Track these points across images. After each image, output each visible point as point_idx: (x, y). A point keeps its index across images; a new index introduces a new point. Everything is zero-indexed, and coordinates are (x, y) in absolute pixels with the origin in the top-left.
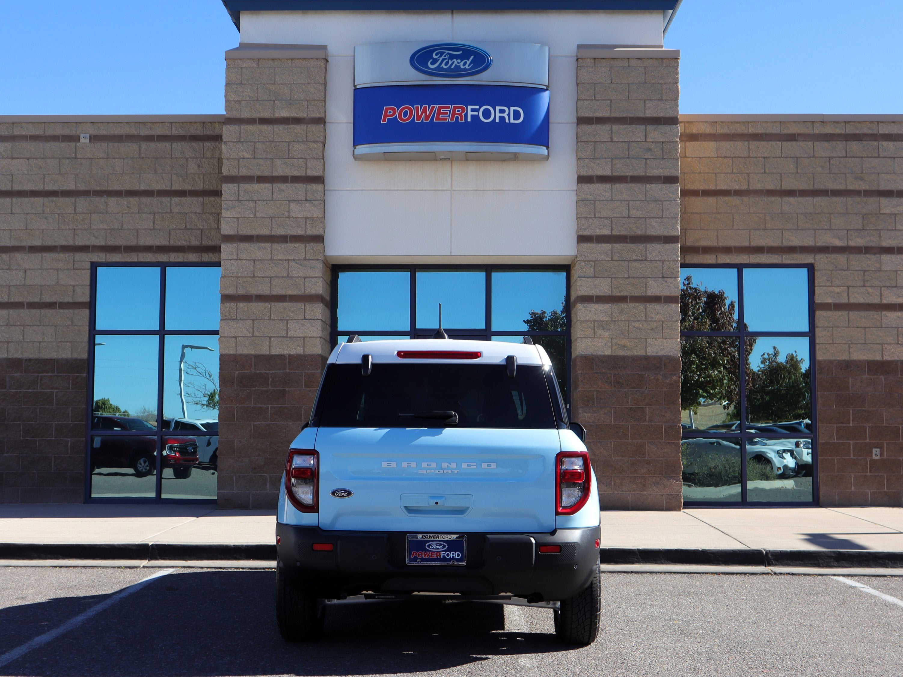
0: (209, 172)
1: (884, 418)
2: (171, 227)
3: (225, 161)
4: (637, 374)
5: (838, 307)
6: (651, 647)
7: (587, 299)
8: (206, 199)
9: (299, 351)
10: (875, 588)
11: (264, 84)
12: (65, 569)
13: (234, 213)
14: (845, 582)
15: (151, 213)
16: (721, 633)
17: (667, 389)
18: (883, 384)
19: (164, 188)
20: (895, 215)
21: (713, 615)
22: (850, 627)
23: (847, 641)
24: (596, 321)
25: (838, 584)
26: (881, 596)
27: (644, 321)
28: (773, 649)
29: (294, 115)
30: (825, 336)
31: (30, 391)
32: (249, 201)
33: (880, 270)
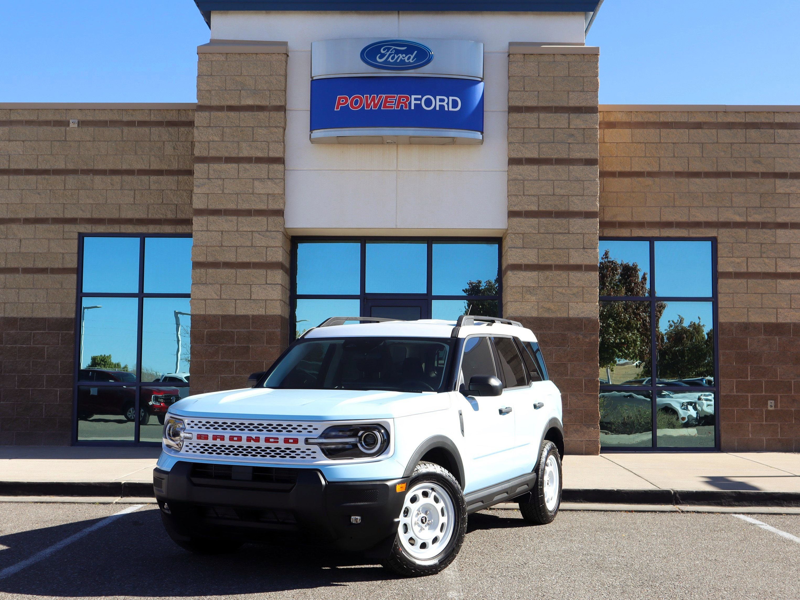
0: (183, 154)
1: (778, 373)
2: (149, 202)
3: (196, 144)
4: (560, 333)
5: (738, 275)
6: (569, 581)
7: (516, 267)
8: (181, 178)
9: (262, 312)
10: (772, 526)
11: (232, 76)
12: (45, 505)
13: (204, 190)
14: (745, 520)
15: (131, 190)
16: (634, 567)
17: (586, 347)
18: (778, 344)
19: (143, 167)
20: (789, 194)
21: (627, 550)
22: (752, 562)
23: (750, 576)
24: (524, 286)
25: (739, 521)
26: (778, 533)
27: (567, 287)
28: (682, 582)
29: (258, 103)
30: (726, 301)
31: (24, 346)
32: (218, 179)
33: (775, 243)
